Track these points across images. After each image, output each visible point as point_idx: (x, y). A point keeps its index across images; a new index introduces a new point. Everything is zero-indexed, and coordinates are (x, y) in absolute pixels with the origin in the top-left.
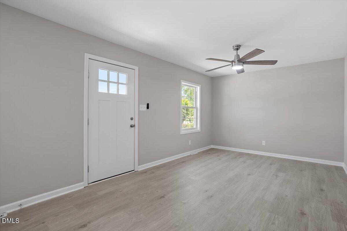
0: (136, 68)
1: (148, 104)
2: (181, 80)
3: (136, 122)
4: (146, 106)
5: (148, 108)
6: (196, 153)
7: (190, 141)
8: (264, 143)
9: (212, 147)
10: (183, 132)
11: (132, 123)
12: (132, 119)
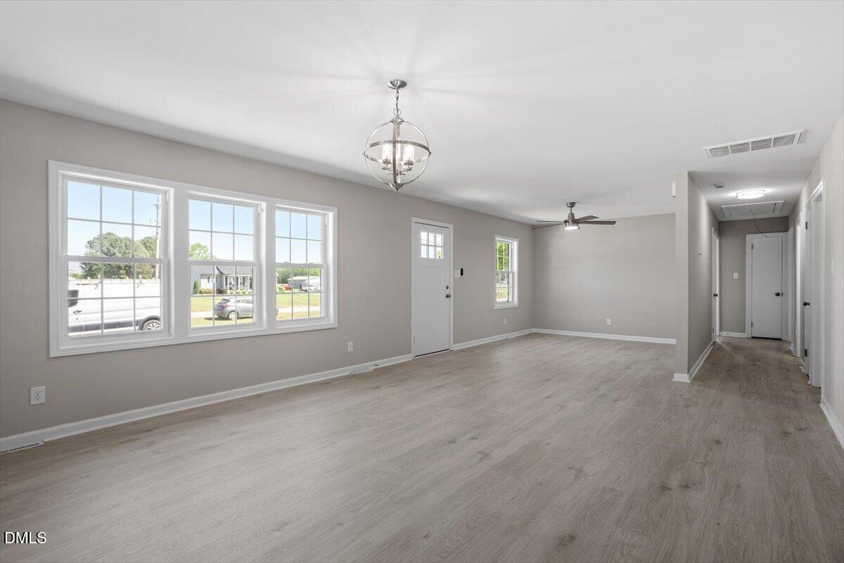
0: (451, 226)
1: (462, 270)
2: (496, 236)
3: (451, 292)
4: (460, 271)
5: (462, 274)
6: (514, 336)
7: (505, 320)
8: (609, 322)
9: (534, 330)
10: (497, 307)
11: (447, 292)
12: (447, 288)
